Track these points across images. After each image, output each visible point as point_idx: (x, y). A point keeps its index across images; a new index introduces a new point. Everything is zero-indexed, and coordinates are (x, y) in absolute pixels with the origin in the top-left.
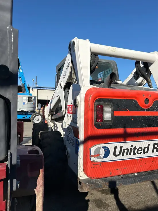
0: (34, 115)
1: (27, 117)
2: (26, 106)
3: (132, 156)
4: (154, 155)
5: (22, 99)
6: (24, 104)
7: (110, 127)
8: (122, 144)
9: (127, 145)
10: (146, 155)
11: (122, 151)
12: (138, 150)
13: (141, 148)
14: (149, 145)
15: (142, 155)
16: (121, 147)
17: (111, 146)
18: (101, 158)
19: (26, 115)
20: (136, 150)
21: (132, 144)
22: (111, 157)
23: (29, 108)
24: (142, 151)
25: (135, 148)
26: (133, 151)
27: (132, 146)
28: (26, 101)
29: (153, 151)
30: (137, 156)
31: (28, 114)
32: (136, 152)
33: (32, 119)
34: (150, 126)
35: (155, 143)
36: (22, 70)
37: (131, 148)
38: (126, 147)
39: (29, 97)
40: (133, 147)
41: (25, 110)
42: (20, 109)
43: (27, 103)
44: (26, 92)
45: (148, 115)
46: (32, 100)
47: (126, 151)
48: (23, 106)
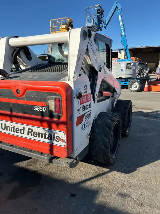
0: (132, 81)
1: (126, 83)
2: (123, 73)
4: (29, 138)
5: (121, 66)
6: (122, 70)
8: (5, 122)
9: (9, 124)
10: (22, 135)
11: (6, 128)
14: (24, 128)
15: (19, 134)
16: (5, 124)
19: (125, 81)
20: (15, 129)
21: (12, 124)
22: (0, 129)
23: (129, 75)
24: (20, 132)
25: (14, 128)
26: (13, 129)
27: (12, 125)
28: (124, 68)
29: (28, 134)
30: (16, 134)
31: (128, 81)
32: (15, 131)
33: (129, 86)
34: (25, 113)
35: (29, 128)
36: (125, 34)
37: (11, 126)
39: (127, 64)
40: (13, 127)
41: (123, 77)
42: (119, 75)
43: (125, 70)
44: (127, 58)
46: (131, 66)
47: (8, 128)
48: (121, 73)
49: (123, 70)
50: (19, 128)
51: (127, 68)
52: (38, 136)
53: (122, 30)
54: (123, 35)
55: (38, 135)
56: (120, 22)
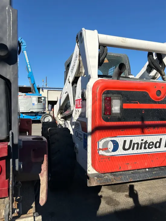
0: (44, 116)
1: (37, 118)
2: (35, 107)
3: (143, 151)
5: (32, 100)
6: (33, 104)
7: (119, 120)
8: (131, 138)
9: (137, 139)
10: (158, 150)
11: (132, 145)
12: (149, 145)
13: (153, 143)
14: (161, 139)
15: (154, 150)
16: (131, 141)
17: (120, 140)
20: (147, 145)
21: (142, 138)
22: (120, 152)
23: (39, 109)
24: (154, 146)
25: (146, 142)
26: (143, 145)
27: (142, 140)
30: (148, 150)
31: (38, 115)
32: (147, 147)
33: (42, 120)
36: (31, 69)
37: (142, 142)
38: (136, 141)
39: (39, 98)
40: (144, 141)
41: (34, 111)
42: (30, 109)
43: (36, 103)
44: (36, 92)
45: (160, 108)
46: (42, 100)
47: (136, 145)
48: (32, 107)
50: (154, 140)
51: (38, 102)
53: (29, 65)
54: (30, 70)
56: (26, 57)
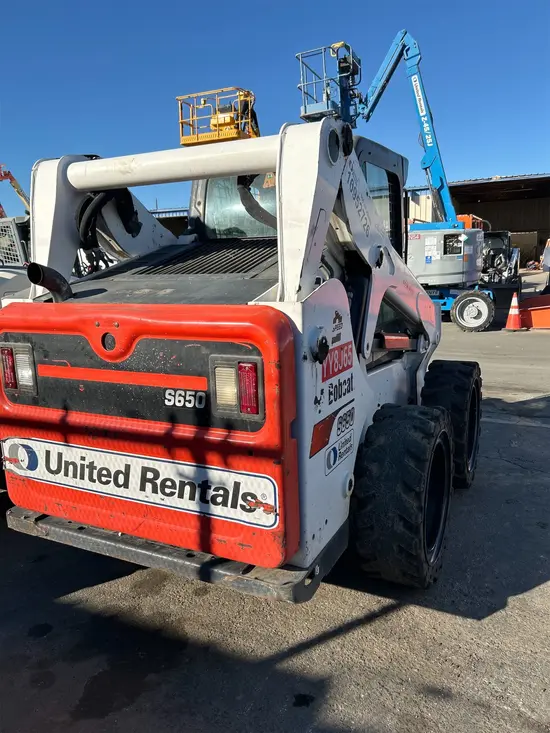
0: (460, 299)
2: (434, 268)
4: (146, 499)
5: (424, 245)
6: (429, 260)
7: (35, 402)
8: (62, 449)
9: (72, 453)
10: (121, 492)
11: (63, 466)
12: (100, 475)
13: (108, 471)
14: (128, 467)
15: (111, 489)
16: (60, 455)
17: (40, 446)
18: (22, 468)
19: (441, 297)
20: (95, 472)
21: (84, 453)
24: (112, 479)
25: (91, 466)
26: (87, 471)
27: (83, 459)
28: (435, 253)
29: (143, 488)
30: (97, 487)
31: (449, 296)
32: (95, 477)
33: (455, 313)
34: (133, 414)
35: (146, 465)
36: (434, 137)
37: (82, 462)
38: (70, 458)
39: (447, 237)
40: (86, 463)
41: (432, 282)
43: (438, 257)
44: (445, 215)
46: (461, 245)
47: (71, 468)
49: (433, 259)
50: (112, 465)
51: (445, 253)
52: (177, 495)
53: (426, 125)
54: (429, 140)
55: (177, 491)
56: (417, 98)
